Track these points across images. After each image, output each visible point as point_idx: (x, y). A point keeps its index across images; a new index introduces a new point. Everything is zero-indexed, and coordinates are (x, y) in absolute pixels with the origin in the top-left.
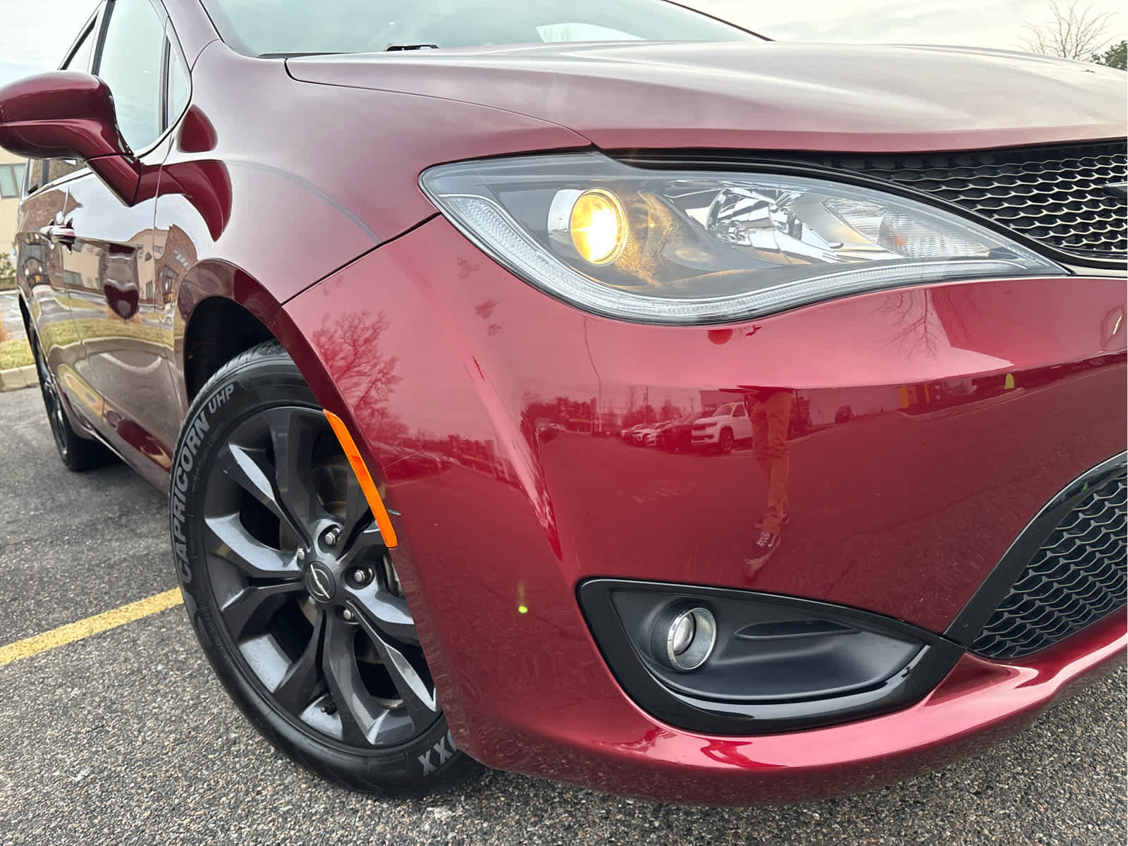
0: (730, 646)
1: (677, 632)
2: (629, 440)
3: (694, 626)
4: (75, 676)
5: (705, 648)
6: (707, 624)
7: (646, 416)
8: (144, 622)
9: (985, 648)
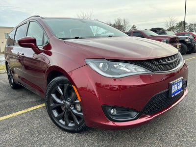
0: (118, 113)
1: (112, 111)
2: (106, 89)
3: (114, 111)
4: (23, 118)
5: (115, 113)
6: (115, 110)
7: (108, 86)
8: (31, 111)
9: (145, 113)
